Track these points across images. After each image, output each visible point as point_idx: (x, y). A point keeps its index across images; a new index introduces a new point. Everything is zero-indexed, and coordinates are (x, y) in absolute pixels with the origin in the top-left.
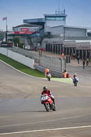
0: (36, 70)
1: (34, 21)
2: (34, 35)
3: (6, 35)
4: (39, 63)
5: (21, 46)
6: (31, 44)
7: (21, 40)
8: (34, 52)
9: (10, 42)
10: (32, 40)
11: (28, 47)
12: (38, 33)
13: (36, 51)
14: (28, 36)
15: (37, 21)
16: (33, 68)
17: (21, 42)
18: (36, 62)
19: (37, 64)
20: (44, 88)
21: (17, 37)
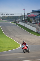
0: (37, 32)
1: (37, 11)
2: (36, 17)
3: (24, 17)
4: (39, 29)
5: (31, 22)
6: (35, 21)
7: (31, 19)
8: (36, 25)
9: (26, 20)
10: (36, 19)
11: (34, 22)
12: (38, 16)
13: (37, 24)
14: (34, 18)
15: (38, 11)
16: (36, 32)
17: (31, 20)
18: (37, 29)
19: (38, 30)
20: (23, 42)
21: (29, 18)
